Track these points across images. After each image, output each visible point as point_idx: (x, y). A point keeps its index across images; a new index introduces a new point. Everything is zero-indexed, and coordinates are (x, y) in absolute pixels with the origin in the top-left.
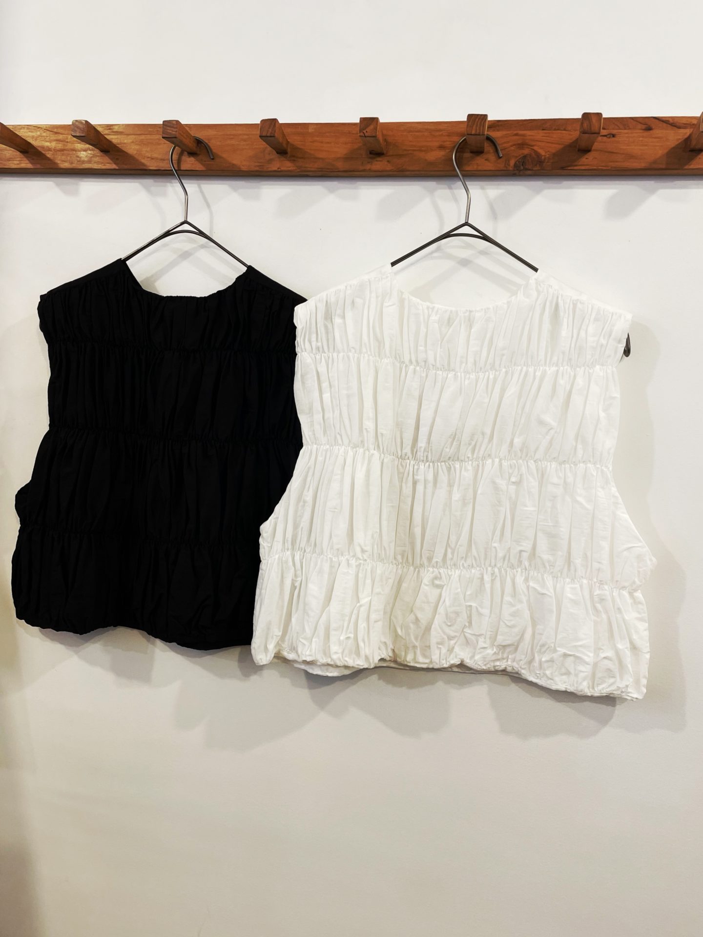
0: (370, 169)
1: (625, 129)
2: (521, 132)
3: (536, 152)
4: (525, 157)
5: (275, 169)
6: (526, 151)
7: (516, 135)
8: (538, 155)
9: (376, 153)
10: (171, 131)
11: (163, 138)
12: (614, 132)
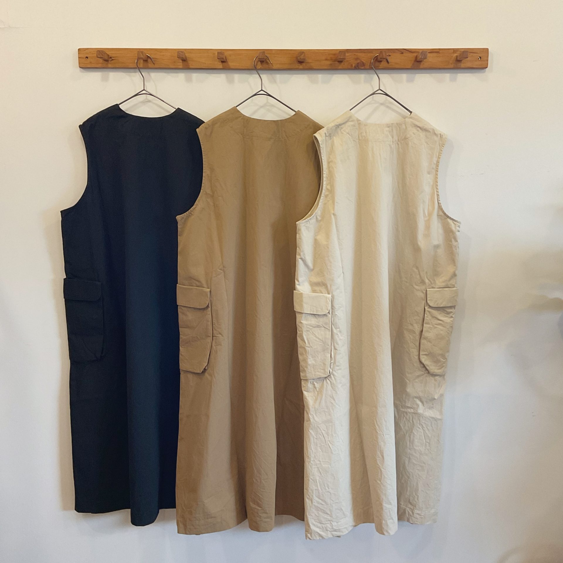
0: (298, 68)
1: (394, 53)
2: (356, 54)
3: (362, 62)
4: (358, 63)
5: (259, 68)
6: (359, 61)
7: (355, 55)
8: (363, 63)
9: (301, 62)
10: (221, 56)
11: (218, 59)
12: (390, 54)
